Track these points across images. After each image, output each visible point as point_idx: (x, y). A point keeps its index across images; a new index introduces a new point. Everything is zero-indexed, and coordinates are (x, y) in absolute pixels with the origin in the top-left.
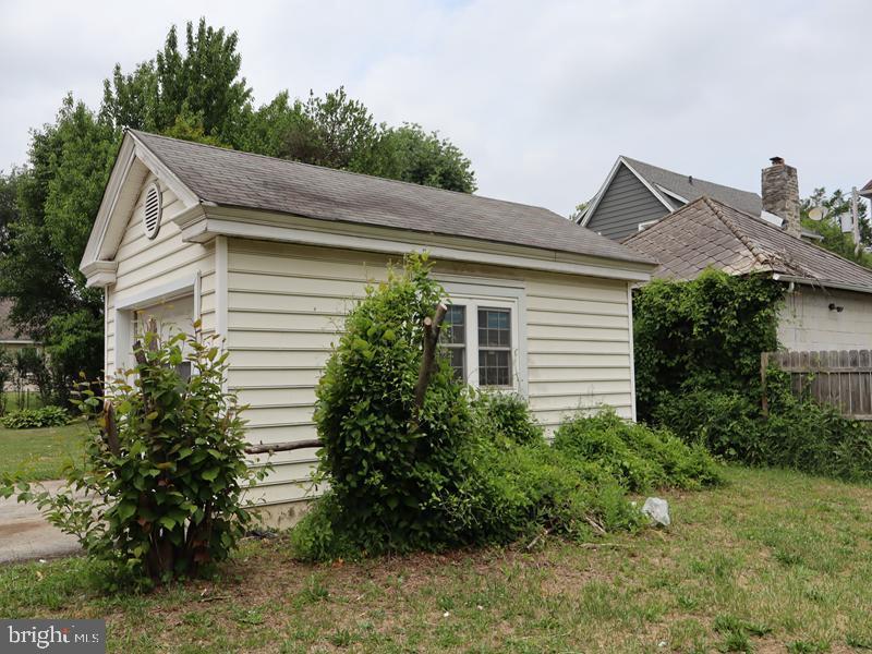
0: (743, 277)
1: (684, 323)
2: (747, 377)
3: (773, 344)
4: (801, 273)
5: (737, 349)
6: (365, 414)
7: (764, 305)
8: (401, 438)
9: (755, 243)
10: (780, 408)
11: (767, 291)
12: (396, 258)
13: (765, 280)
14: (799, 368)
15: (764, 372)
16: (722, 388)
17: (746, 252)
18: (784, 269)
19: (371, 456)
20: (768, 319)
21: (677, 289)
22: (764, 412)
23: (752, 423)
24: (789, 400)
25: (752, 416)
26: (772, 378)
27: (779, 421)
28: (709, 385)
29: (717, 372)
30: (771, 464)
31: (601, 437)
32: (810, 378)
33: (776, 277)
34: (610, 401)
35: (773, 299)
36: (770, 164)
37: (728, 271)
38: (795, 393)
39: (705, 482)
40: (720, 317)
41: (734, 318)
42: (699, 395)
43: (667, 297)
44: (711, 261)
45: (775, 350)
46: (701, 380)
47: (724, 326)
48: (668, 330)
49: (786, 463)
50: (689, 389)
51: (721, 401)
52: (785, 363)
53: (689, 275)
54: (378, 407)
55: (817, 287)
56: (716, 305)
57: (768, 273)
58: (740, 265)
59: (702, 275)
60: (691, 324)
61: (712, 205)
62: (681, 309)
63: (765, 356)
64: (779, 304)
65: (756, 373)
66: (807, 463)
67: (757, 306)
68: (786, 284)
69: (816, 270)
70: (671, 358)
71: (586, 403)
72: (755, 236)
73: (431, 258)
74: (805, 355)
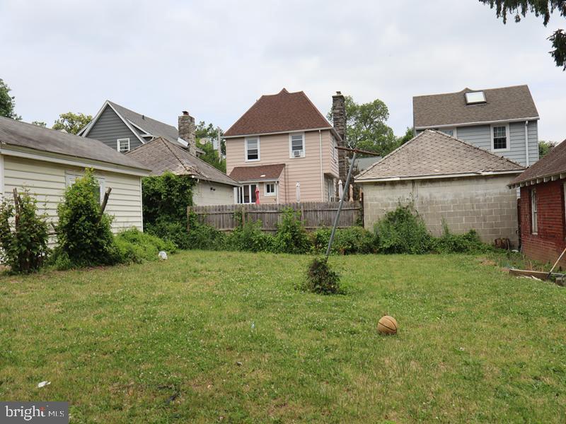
0: (181, 176)
1: (158, 194)
2: (182, 216)
3: (191, 203)
4: (201, 175)
5: (178, 205)
6: (84, 221)
7: (188, 187)
8: (95, 228)
9: (184, 162)
10: (194, 228)
11: (189, 182)
12: (82, 169)
13: (189, 177)
14: (201, 213)
15: (188, 214)
16: (172, 221)
17: (181, 165)
18: (196, 174)
19: (86, 235)
20: (190, 193)
21: (153, 179)
22: (188, 230)
23: (184, 234)
24: (197, 224)
25: (184, 231)
26: (191, 216)
27: (193, 232)
28: (167, 220)
29: (170, 214)
30: (191, 249)
31: (135, 236)
32: (204, 216)
33: (193, 177)
34: (134, 224)
35: (192, 185)
36: (182, 114)
37: (174, 173)
38: (199, 222)
39: (172, 253)
40: (172, 192)
41: (178, 192)
42: (164, 224)
43: (150, 183)
44: (167, 168)
45: (192, 205)
46: (164, 218)
47: (173, 195)
48: (150, 197)
49: (197, 247)
50: (159, 221)
51: (172, 226)
52: (196, 211)
53: (159, 173)
54: (88, 219)
55: (207, 181)
56: (170, 187)
57: (190, 175)
58: (179, 171)
59: (163, 174)
60: (161, 194)
61: (166, 142)
62: (156, 188)
63: (188, 208)
64: (193, 187)
65: (185, 214)
66: (204, 246)
67: (185, 188)
68: (196, 180)
69: (207, 174)
70: (150, 209)
71: (126, 225)
72: (183, 158)
73: (94, 169)
74: (203, 207)
